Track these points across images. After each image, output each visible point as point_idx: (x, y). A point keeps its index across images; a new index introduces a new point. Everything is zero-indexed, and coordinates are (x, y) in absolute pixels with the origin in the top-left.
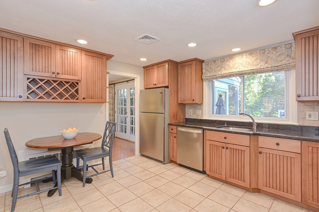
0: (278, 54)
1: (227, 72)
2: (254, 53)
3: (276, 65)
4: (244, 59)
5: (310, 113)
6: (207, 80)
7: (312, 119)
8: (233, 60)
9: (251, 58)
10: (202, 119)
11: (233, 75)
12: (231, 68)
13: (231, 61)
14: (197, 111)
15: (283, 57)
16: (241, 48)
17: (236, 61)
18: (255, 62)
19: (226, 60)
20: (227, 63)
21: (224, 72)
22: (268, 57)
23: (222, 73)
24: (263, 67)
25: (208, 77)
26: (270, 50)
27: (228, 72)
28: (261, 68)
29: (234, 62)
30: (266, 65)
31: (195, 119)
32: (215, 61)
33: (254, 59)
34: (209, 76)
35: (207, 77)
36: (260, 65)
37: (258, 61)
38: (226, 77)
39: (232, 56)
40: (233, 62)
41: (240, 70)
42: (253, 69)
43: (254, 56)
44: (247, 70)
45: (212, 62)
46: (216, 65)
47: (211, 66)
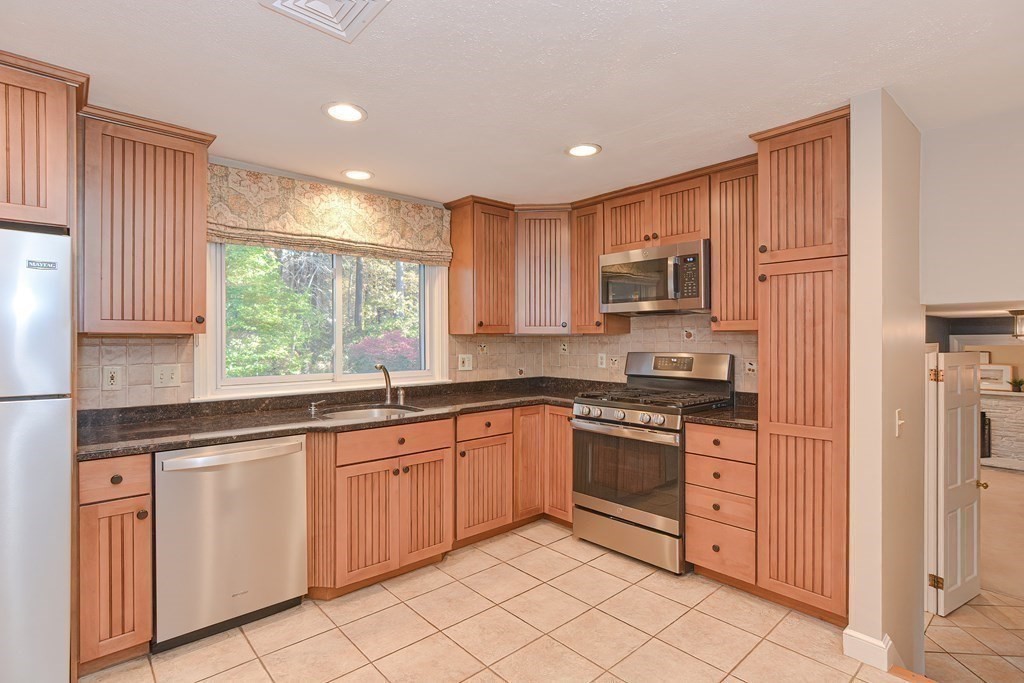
0: (423, 223)
1: (304, 230)
2: (378, 201)
3: (422, 249)
4: (353, 207)
5: (464, 356)
6: (218, 240)
7: (466, 368)
8: (322, 196)
9: (370, 210)
11: (323, 245)
12: (317, 222)
13: (317, 200)
14: (157, 370)
15: (431, 234)
17: (333, 205)
18: (379, 225)
19: (298, 189)
20: (305, 201)
21: (293, 227)
22: (406, 223)
23: (288, 229)
24: (397, 246)
25: (229, 230)
26: (410, 206)
27: (309, 232)
28: (395, 245)
29: (324, 206)
30: (403, 241)
32: (256, 176)
33: (377, 216)
34: (232, 224)
35: (222, 228)
36: (390, 238)
37: (387, 226)
38: (298, 245)
39: (318, 183)
40: (323, 204)
41: (346, 237)
42: (375, 242)
43: (378, 209)
44: (364, 241)
45: (244, 174)
46: (262, 192)
47: (241, 190)
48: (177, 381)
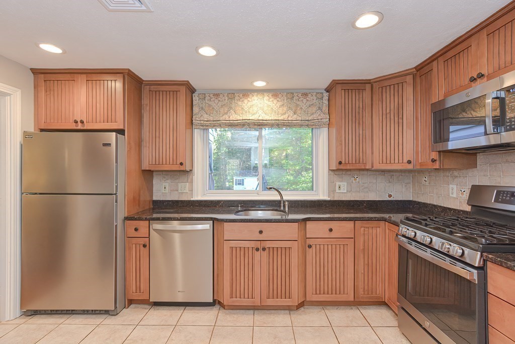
0: (308, 103)
1: (239, 118)
2: (280, 96)
3: (307, 119)
4: (265, 101)
5: (340, 183)
6: (202, 127)
7: (341, 191)
8: (249, 99)
9: (275, 101)
10: (192, 199)
11: (249, 124)
12: (246, 112)
13: (246, 101)
14: (180, 185)
15: (314, 109)
16: (268, 83)
17: (254, 102)
18: (281, 109)
19: (237, 98)
20: (240, 103)
21: (234, 117)
22: (297, 105)
23: (231, 118)
24: (291, 119)
25: (205, 122)
26: (300, 95)
27: (241, 118)
28: (289, 119)
29: (249, 104)
30: (295, 116)
31: (177, 202)
32: (217, 95)
33: (279, 104)
34: (206, 120)
35: (202, 122)
36: (287, 115)
37: (285, 109)
38: (237, 125)
39: (246, 93)
41: (260, 118)
42: (278, 119)
43: (280, 100)
44: (271, 119)
45: (212, 95)
46: (220, 103)
47: (210, 103)
48: (187, 190)
